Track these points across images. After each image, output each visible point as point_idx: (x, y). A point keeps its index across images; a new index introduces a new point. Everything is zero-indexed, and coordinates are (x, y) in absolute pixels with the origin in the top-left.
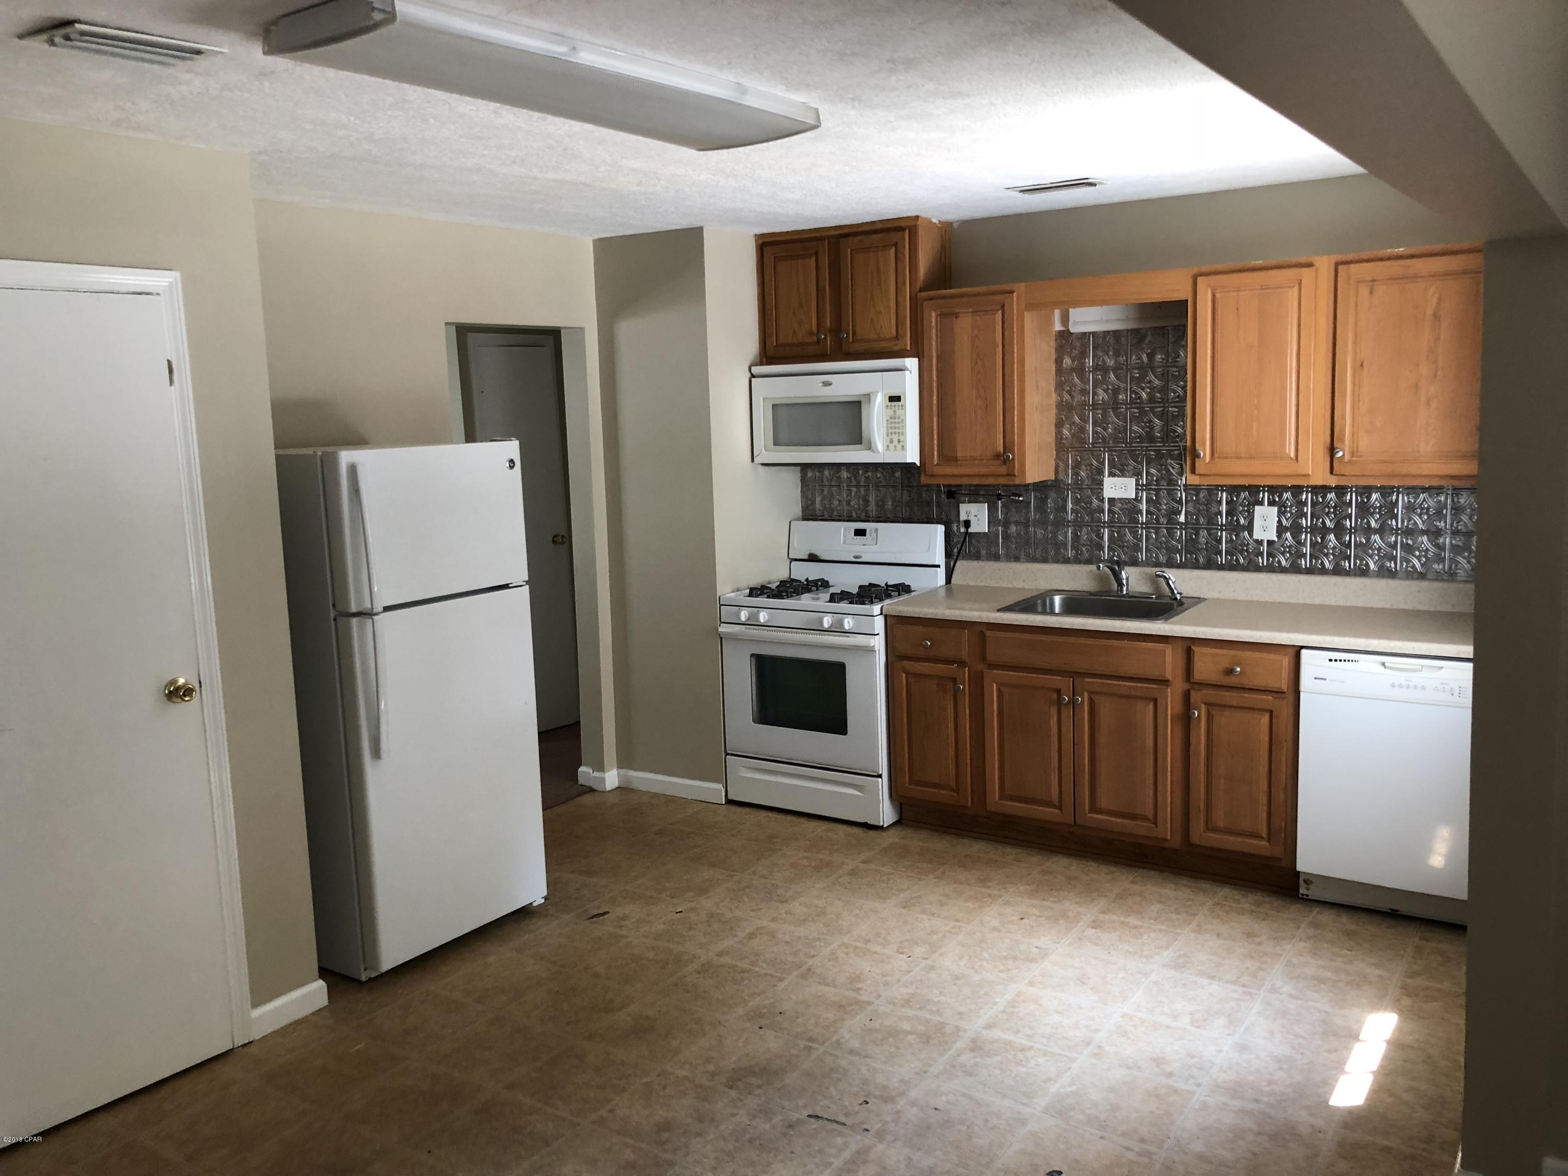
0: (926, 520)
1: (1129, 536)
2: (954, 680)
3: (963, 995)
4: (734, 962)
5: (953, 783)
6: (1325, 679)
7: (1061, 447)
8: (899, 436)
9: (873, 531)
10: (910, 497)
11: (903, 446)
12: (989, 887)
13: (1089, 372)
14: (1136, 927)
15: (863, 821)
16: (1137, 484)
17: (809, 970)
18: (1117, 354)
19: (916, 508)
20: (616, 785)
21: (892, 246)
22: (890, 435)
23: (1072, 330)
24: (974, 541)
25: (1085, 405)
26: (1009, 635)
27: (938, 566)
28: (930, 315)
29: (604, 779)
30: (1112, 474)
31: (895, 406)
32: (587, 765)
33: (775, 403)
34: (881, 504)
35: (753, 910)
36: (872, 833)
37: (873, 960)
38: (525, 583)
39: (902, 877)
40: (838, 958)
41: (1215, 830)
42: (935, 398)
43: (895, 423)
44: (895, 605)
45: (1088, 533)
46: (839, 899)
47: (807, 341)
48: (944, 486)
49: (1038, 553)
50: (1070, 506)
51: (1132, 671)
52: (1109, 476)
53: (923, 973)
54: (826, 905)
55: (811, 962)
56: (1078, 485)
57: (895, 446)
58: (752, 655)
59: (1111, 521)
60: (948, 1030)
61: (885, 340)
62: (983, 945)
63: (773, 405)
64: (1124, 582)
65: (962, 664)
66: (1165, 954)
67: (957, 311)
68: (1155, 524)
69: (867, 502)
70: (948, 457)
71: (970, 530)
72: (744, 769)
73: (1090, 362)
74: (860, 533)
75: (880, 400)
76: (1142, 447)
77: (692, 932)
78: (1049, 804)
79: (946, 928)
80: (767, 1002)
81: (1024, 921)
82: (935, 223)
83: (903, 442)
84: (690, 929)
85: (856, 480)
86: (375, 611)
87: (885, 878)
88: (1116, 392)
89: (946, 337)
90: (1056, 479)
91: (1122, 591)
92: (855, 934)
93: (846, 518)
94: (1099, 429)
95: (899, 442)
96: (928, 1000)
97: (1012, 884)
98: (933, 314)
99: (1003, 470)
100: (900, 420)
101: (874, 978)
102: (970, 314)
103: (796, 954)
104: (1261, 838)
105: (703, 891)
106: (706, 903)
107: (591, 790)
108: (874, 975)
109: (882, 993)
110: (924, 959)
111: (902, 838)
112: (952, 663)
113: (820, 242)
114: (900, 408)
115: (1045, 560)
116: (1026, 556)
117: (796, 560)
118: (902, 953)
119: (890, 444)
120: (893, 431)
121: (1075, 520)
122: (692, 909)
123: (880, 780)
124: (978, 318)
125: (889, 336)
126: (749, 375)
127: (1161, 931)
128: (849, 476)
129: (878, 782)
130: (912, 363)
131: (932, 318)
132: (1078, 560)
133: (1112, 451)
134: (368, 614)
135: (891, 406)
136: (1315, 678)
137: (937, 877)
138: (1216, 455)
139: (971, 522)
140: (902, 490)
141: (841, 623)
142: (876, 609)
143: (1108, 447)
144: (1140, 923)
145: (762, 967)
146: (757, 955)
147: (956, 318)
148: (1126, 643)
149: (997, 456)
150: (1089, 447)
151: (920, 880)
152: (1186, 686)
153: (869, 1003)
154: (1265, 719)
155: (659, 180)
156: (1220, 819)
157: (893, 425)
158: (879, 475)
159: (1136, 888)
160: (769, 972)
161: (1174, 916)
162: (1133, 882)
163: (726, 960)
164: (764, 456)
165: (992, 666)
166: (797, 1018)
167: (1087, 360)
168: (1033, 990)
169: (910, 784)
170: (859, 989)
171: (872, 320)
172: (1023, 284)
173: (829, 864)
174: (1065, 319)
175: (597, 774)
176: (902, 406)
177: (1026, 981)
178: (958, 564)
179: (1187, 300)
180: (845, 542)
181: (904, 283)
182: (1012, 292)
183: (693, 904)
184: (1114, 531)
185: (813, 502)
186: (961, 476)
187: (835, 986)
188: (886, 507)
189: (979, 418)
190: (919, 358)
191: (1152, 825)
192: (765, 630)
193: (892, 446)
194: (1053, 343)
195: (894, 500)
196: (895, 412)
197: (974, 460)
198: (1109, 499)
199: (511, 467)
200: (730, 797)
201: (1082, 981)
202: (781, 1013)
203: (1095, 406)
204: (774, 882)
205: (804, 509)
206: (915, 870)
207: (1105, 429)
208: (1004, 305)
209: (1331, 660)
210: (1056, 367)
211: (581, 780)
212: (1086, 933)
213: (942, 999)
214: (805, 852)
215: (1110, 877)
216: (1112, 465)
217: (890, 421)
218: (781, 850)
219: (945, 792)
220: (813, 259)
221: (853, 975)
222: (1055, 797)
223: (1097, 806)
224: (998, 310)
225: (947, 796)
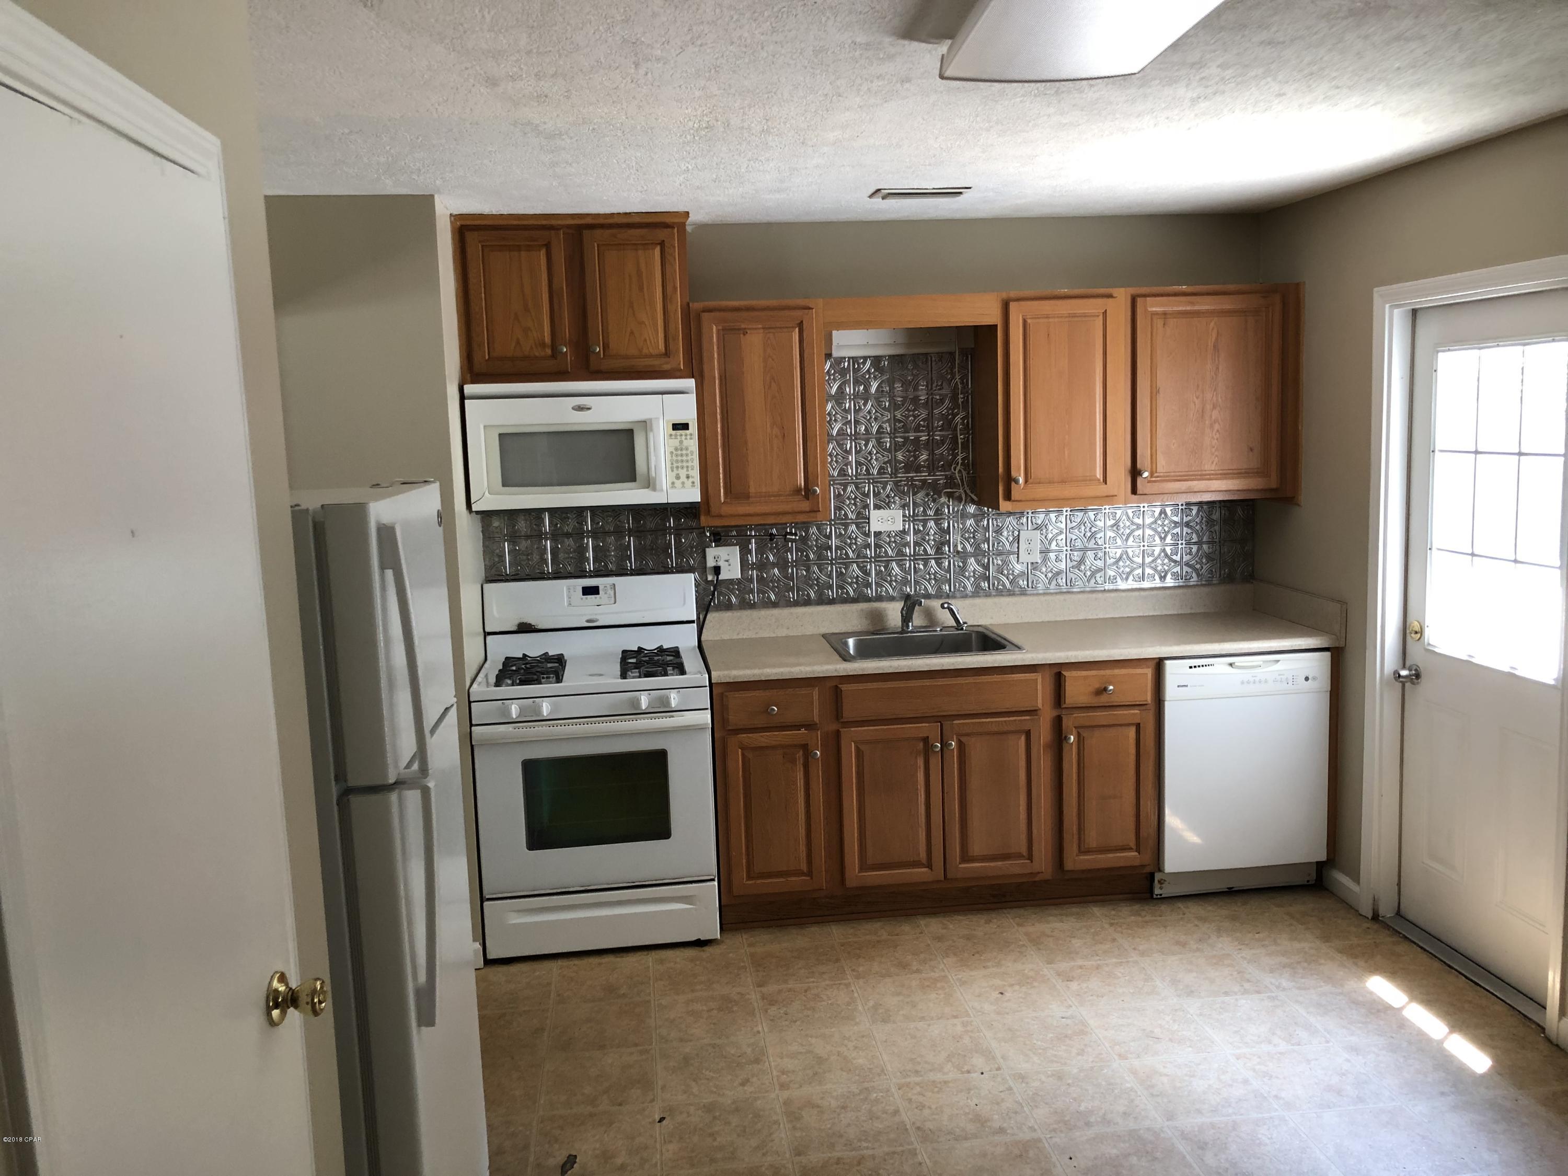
0: (663, 570)
1: (896, 569)
5: (804, 866)
6: (1187, 686)
8: (688, 470)
9: (609, 587)
10: (641, 544)
11: (693, 482)
13: (849, 398)
15: (694, 939)
16: (904, 516)
19: (649, 557)
21: (655, 244)
22: (675, 469)
23: (834, 353)
24: (724, 589)
25: (848, 434)
26: (868, 686)
27: (689, 622)
28: (710, 329)
30: (877, 507)
31: (681, 435)
33: (502, 432)
35: (742, 1084)
36: (709, 950)
37: (958, 1091)
39: (825, 989)
40: (922, 1103)
41: (1088, 851)
42: (721, 425)
43: (683, 455)
46: (808, 1036)
47: (537, 354)
50: (833, 543)
51: (1004, 705)
52: (874, 509)
53: (1023, 1085)
54: (806, 1048)
55: (905, 1119)
57: (683, 483)
58: (524, 762)
59: (878, 555)
61: (651, 356)
62: (1019, 1034)
63: (500, 435)
65: (813, 727)
67: (743, 326)
68: (922, 555)
70: (736, 492)
72: (513, 915)
73: (850, 388)
74: (590, 591)
75: (660, 428)
76: (907, 477)
77: (721, 1139)
78: (916, 864)
81: (1007, 994)
83: (693, 477)
88: (878, 419)
89: (733, 354)
94: (861, 460)
95: (688, 477)
96: (1078, 1112)
98: (714, 330)
99: (805, 505)
100: (689, 452)
101: (992, 1110)
102: (762, 331)
104: (1130, 849)
105: (642, 1083)
106: (674, 1096)
110: (998, 1070)
112: (799, 727)
113: (553, 232)
114: (688, 437)
116: (784, 601)
117: (498, 633)
119: (676, 481)
120: (680, 464)
121: (838, 558)
122: (670, 1110)
123: (708, 883)
124: (772, 335)
125: (655, 352)
129: (706, 887)
130: (687, 385)
131: (712, 332)
132: (844, 600)
133: (877, 482)
135: (676, 435)
136: (1178, 686)
138: (1030, 481)
139: (722, 568)
141: (664, 700)
143: (873, 479)
147: (744, 335)
148: (996, 678)
149: (797, 491)
152: (1055, 713)
154: (1132, 732)
156: (1092, 840)
157: (680, 458)
163: (817, 1155)
164: (488, 500)
165: (851, 724)
167: (847, 386)
168: (1135, 1063)
169: (749, 877)
171: (632, 333)
172: (820, 300)
173: (729, 1000)
176: (691, 435)
177: (1115, 1056)
178: (709, 615)
179: (997, 325)
180: (570, 605)
181: (675, 289)
182: (811, 308)
183: (660, 1104)
184: (881, 566)
185: (501, 558)
186: (744, 515)
187: (976, 1136)
189: (775, 449)
190: (696, 378)
191: (1026, 861)
192: (551, 725)
193: (678, 483)
196: (681, 442)
197: (770, 496)
198: (875, 532)
200: (492, 956)
203: (856, 435)
204: (705, 1041)
205: (488, 569)
208: (802, 322)
209: (1191, 667)
213: (1086, 1105)
214: (677, 994)
216: (877, 497)
217: (675, 452)
218: (647, 1001)
219: (793, 879)
220: (543, 252)
221: (970, 1117)
222: (923, 855)
223: (970, 854)
224: (794, 328)
225: (796, 883)
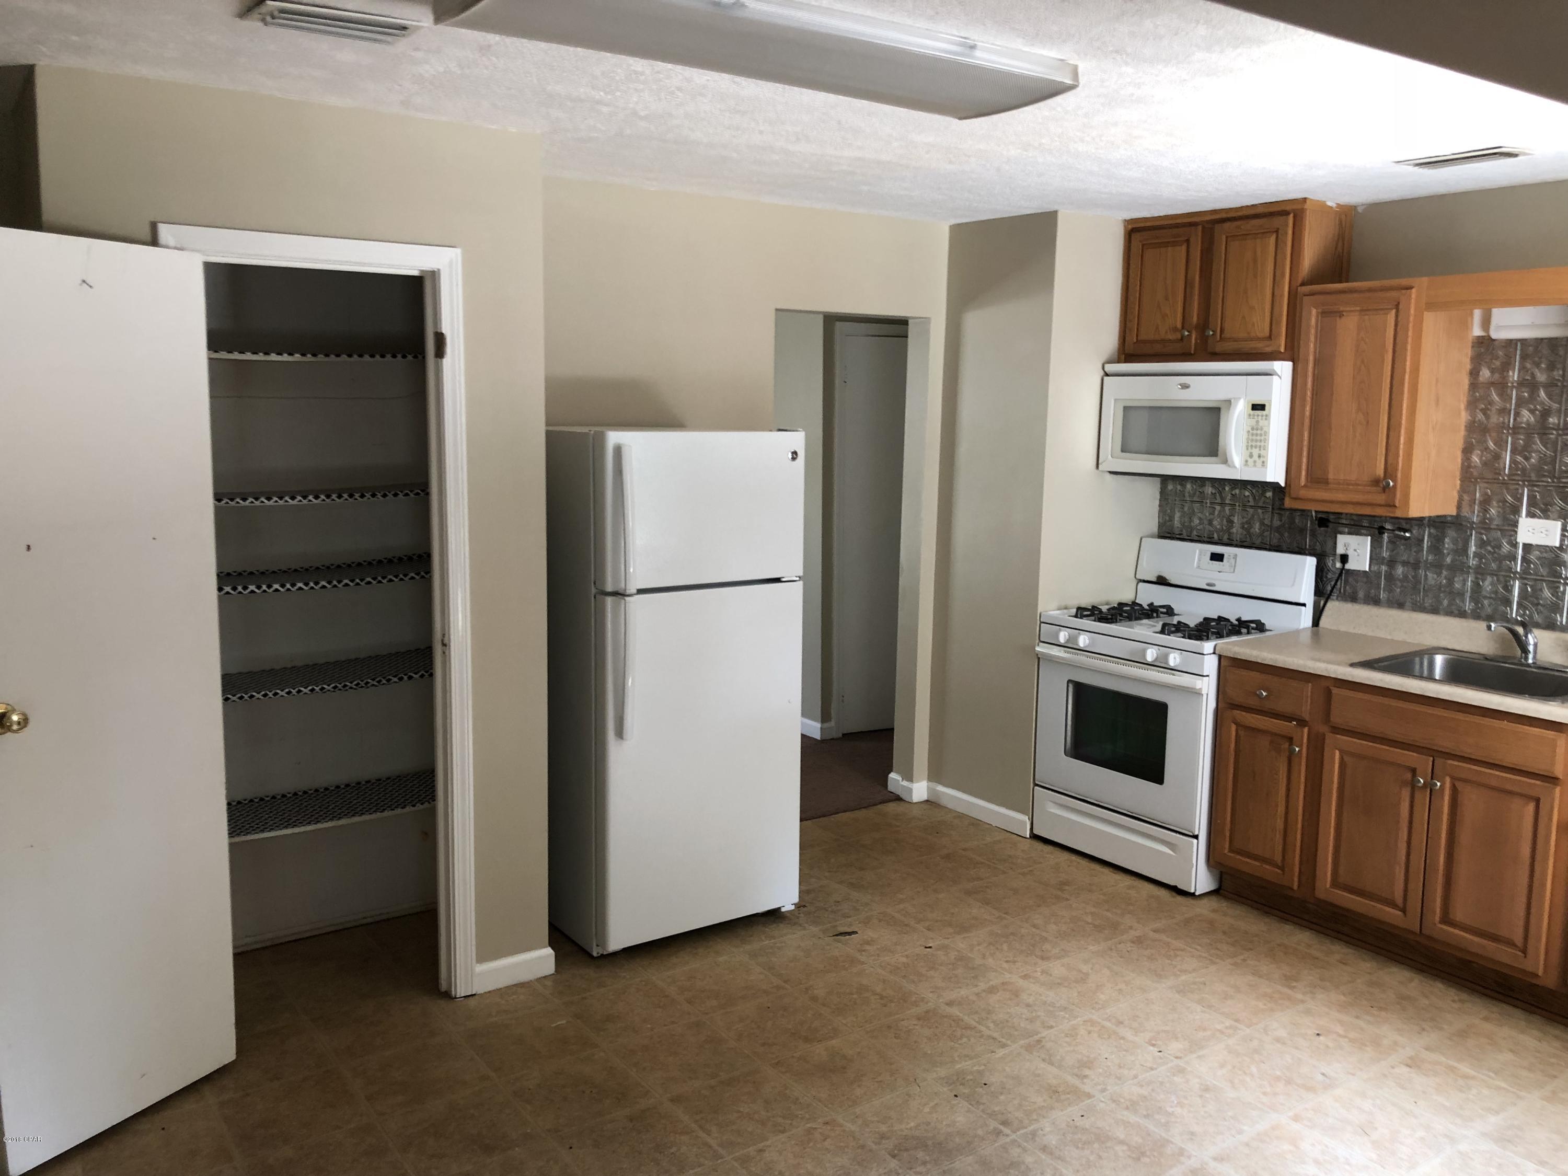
0: (1297, 550)
1: (1547, 593)
2: (1290, 740)
3: (1205, 1112)
4: (961, 1015)
5: (1278, 858)
7: (1468, 476)
8: (1260, 451)
9: (1232, 557)
10: (1281, 521)
11: (1263, 462)
12: (1292, 988)
13: (1513, 387)
14: (1466, 1077)
15: (1172, 883)
16: (1563, 529)
17: (1039, 1041)
18: (1551, 367)
19: (1286, 535)
20: (925, 797)
21: (1273, 232)
22: (1249, 448)
23: (1494, 335)
24: (1350, 580)
25: (1503, 428)
26: (1360, 695)
27: (1304, 605)
28: (1310, 313)
29: (911, 790)
30: (1531, 515)
31: (1258, 416)
32: (897, 772)
33: (1127, 405)
34: (1247, 526)
35: (1007, 962)
36: (1180, 899)
37: (1116, 1047)
38: (798, 579)
39: (1193, 956)
40: (1077, 1034)
42: (1308, 408)
43: (1257, 435)
44: (1235, 645)
45: (1492, 584)
46: (1108, 968)
47: (1171, 338)
48: (1316, 512)
49: (1428, 602)
50: (1473, 549)
51: (1511, 759)
52: (1527, 516)
53: (1169, 1074)
54: (1090, 971)
55: (1045, 1033)
56: (1485, 525)
57: (1255, 462)
58: (1069, 681)
59: (1525, 571)
60: (1169, 1150)
61: (1256, 339)
62: (1256, 1057)
63: (1125, 408)
64: (1531, 648)
65: (1302, 723)
66: (1493, 1119)
67: (1341, 309)
69: (1230, 522)
70: (1318, 479)
71: (1347, 566)
72: (1051, 804)
73: (1514, 375)
74: (1217, 557)
75: (1241, 408)
77: (932, 973)
78: (1392, 904)
79: (1219, 1027)
80: (975, 1068)
81: (1321, 1038)
82: (1332, 207)
83: (1264, 457)
84: (932, 968)
85: (1222, 498)
86: (628, 592)
87: (1172, 953)
88: (1546, 413)
89: (1327, 337)
90: (1458, 516)
91: (1526, 658)
92: (1108, 1011)
93: (1205, 539)
94: (1519, 458)
95: (1259, 456)
96: (1160, 1108)
97: (1323, 988)
98: (1314, 311)
99: (1381, 498)
100: (1263, 432)
101: (1108, 1067)
102: (1357, 313)
103: (1031, 1020)
105: (963, 929)
106: (960, 944)
107: (898, 799)
108: (1109, 1064)
109: (1109, 1088)
110: (1177, 1058)
111: (1214, 911)
112: (1289, 719)
113: (1193, 228)
114: (1264, 417)
115: (1435, 611)
116: (1413, 604)
117: (1144, 581)
118: (1153, 1045)
119: (1249, 459)
120: (1254, 444)
121: (1478, 567)
122: (944, 947)
123: (1195, 841)
124: (1366, 317)
125: (1260, 335)
126: (1102, 373)
127: (1499, 1088)
128: (1214, 492)
129: (1192, 843)
130: (1284, 368)
131: (1312, 317)
132: (1476, 616)
133: (1533, 486)
134: (619, 594)
135: (1254, 415)
137: (1235, 964)
139: (1350, 556)
140: (1272, 513)
141: (1166, 657)
142: (1208, 646)
143: (1529, 481)
144: (1472, 1073)
145: (988, 1028)
146: (989, 1012)
147: (1340, 317)
148: (1505, 724)
149: (1376, 482)
150: (1504, 479)
151: (1213, 963)
153: (1089, 1096)
155: (969, 157)
157: (1254, 438)
158: (1247, 493)
159: (1488, 1027)
160: (995, 1035)
161: (1524, 1073)
162: (1486, 1019)
163: (955, 1011)
164: (1111, 462)
165: (1336, 730)
166: (1001, 1094)
167: (1511, 373)
168: (1296, 1126)
169: (1231, 850)
170: (1086, 1077)
171: (1244, 317)
172: (1425, 280)
173: (1115, 926)
174: (1486, 322)
175: (905, 783)
176: (1266, 416)
177: (1291, 1114)
178: (1329, 604)
180: (1198, 567)
181: (1283, 275)
182: (1411, 288)
183: (946, 942)
184: (1527, 584)
185: (1171, 519)
186: (1332, 502)
187: (1060, 1067)
188: (1252, 530)
189: (1358, 433)
190: (1293, 361)
191: (1520, 953)
192: (1085, 655)
194: (1469, 352)
195: (1262, 524)
196: (1257, 422)
197: (1348, 484)
198: (1524, 545)
199: (794, 459)
200: (1035, 832)
201: (1364, 1130)
202: (985, 1084)
203: (1516, 430)
204: (1044, 934)
205: (1161, 525)
206: (1213, 951)
207: (1527, 459)
208: (1399, 303)
210: (1470, 380)
211: (891, 787)
212: (1397, 1070)
213: (1178, 1110)
214: (1094, 906)
215: (1456, 1006)
216: (1532, 503)
217: (1251, 431)
218: (1067, 900)
219: (1267, 867)
220: (1184, 247)
221: (1085, 1059)
222: (1398, 897)
223: (1451, 916)
224: (1392, 309)
225: (1269, 872)
